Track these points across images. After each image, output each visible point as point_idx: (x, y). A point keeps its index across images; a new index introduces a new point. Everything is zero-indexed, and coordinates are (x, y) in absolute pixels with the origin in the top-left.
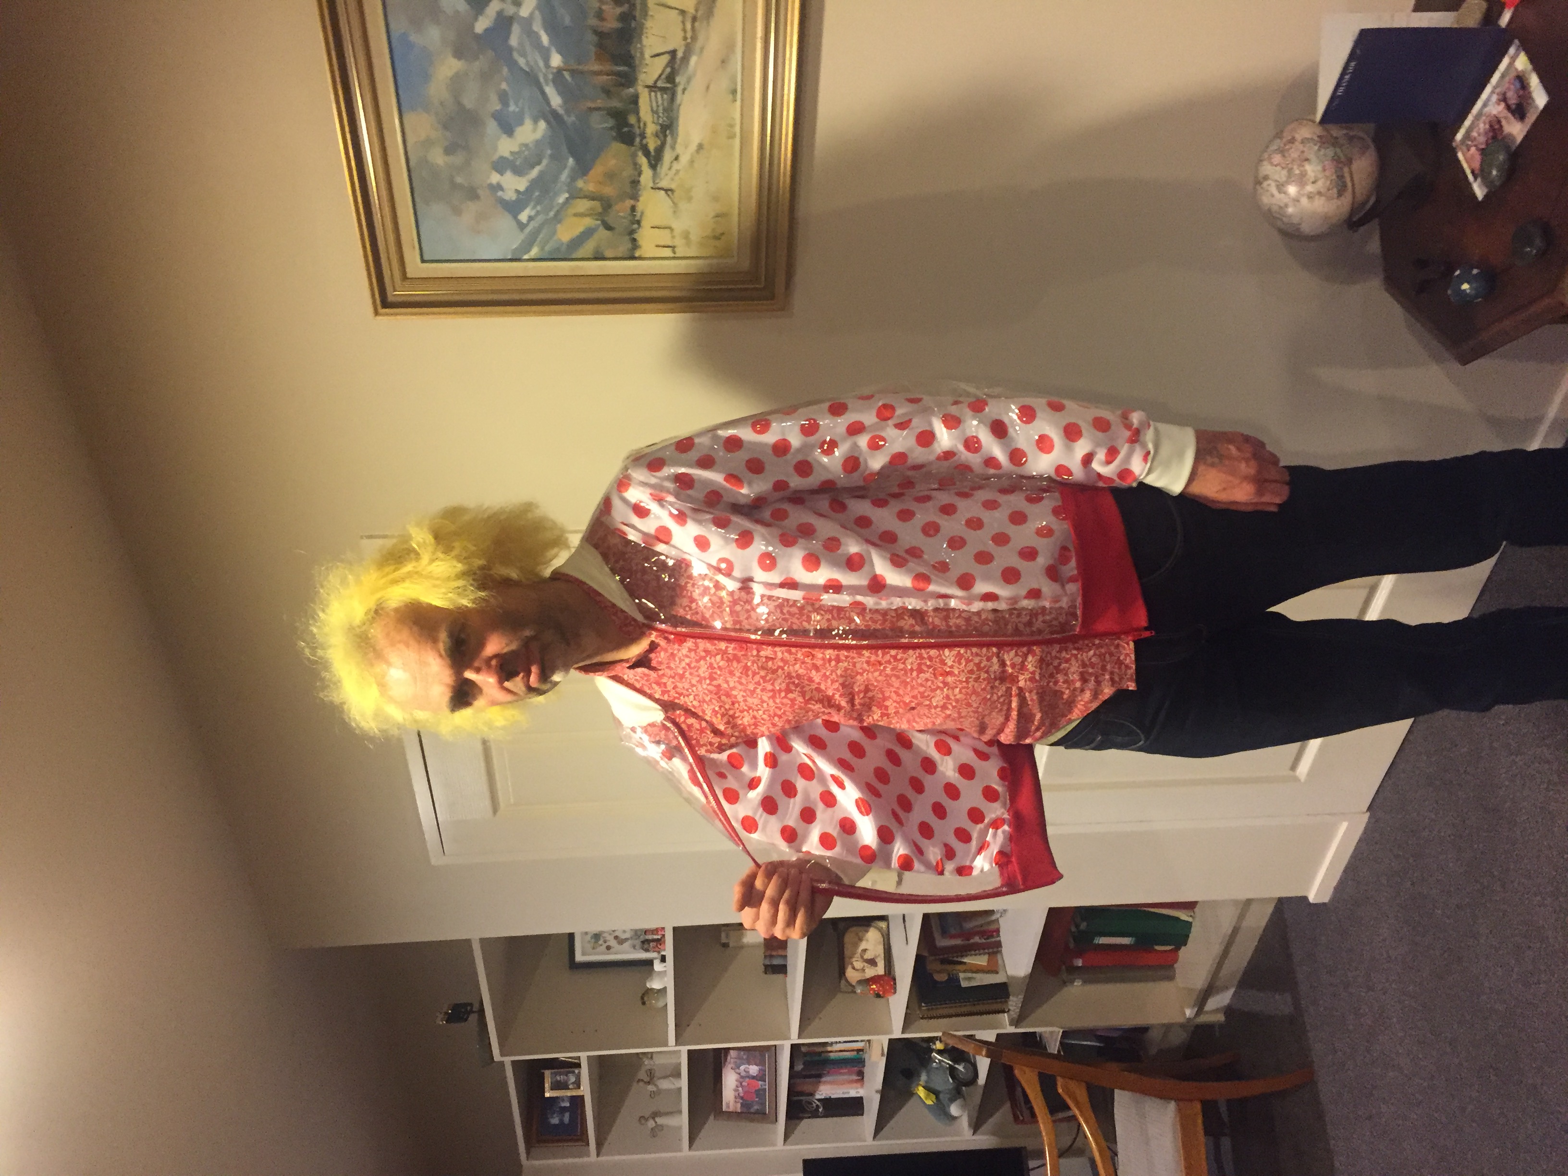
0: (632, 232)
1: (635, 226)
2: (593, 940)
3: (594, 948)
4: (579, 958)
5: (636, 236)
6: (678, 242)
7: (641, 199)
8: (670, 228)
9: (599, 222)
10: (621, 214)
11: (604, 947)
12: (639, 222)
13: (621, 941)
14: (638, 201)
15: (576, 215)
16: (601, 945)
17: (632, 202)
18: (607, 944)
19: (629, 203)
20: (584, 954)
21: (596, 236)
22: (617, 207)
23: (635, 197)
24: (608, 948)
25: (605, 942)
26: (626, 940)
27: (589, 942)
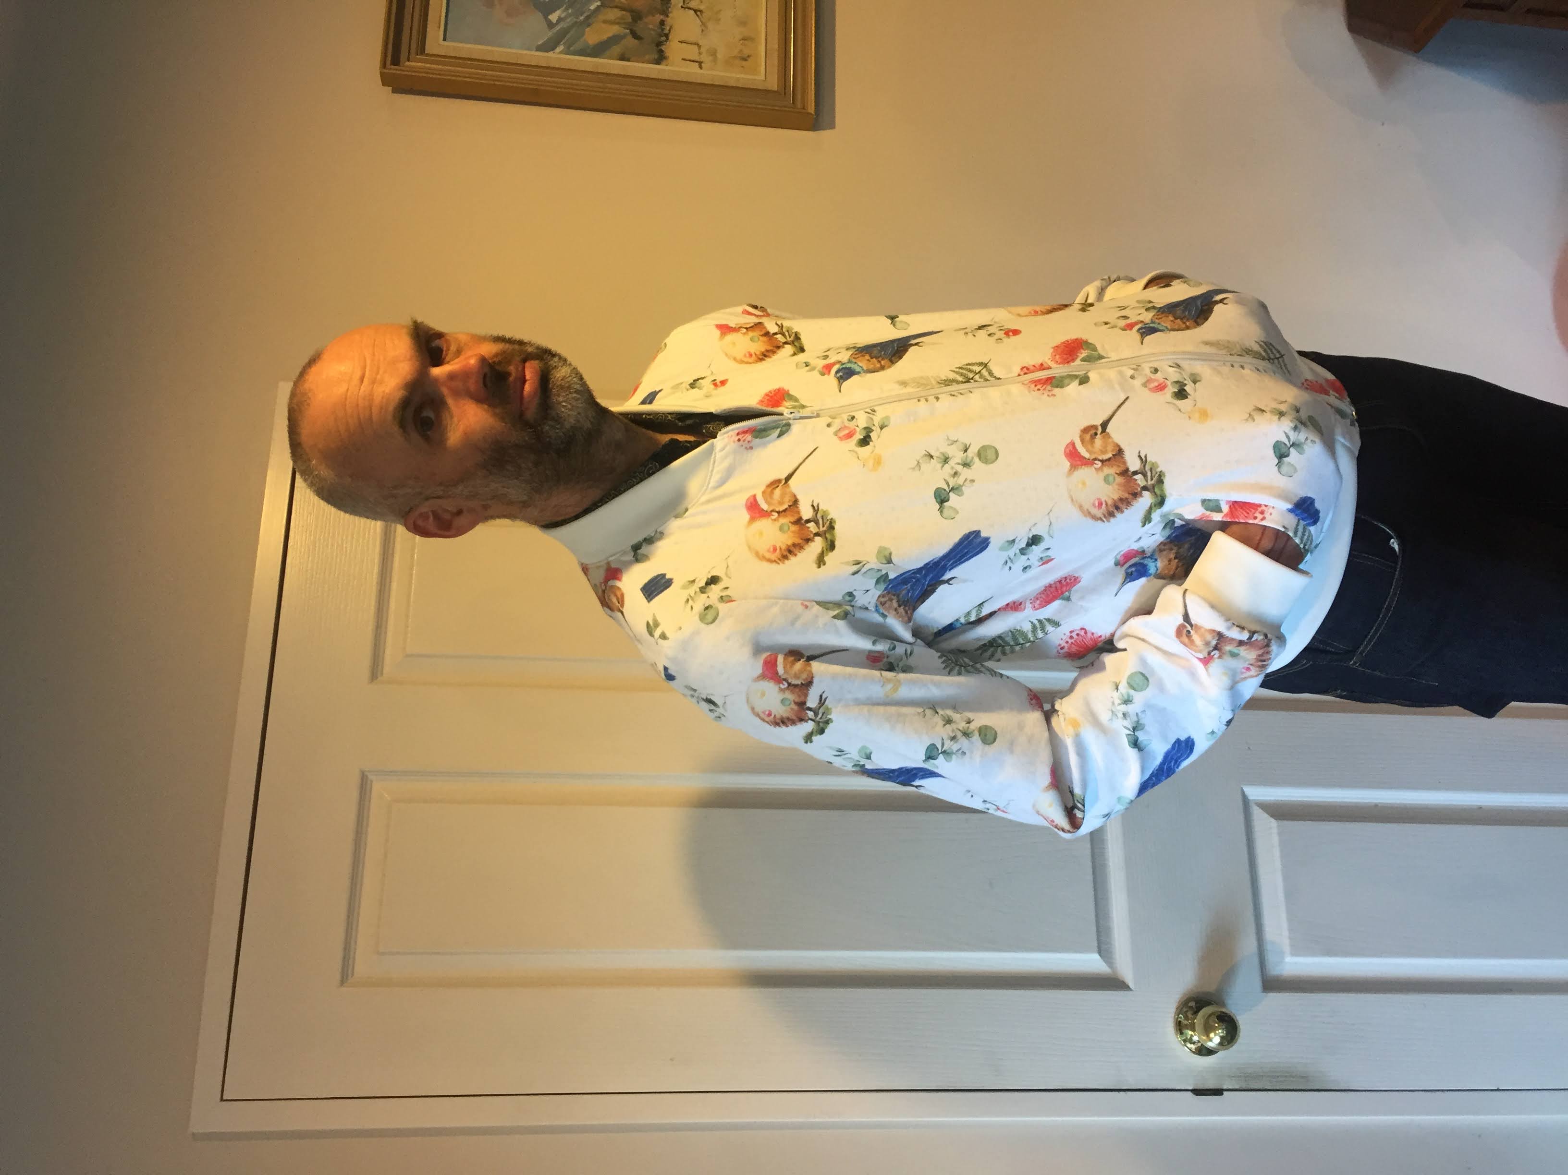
0: (659, 44)
1: (664, 38)
5: (663, 48)
6: (704, 58)
7: (670, 15)
8: (698, 44)
9: (628, 31)
10: (651, 26)
12: (667, 36)
14: (667, 16)
15: (605, 22)
17: (662, 17)
19: (659, 17)
21: (624, 42)
22: (646, 20)
23: (665, 13)
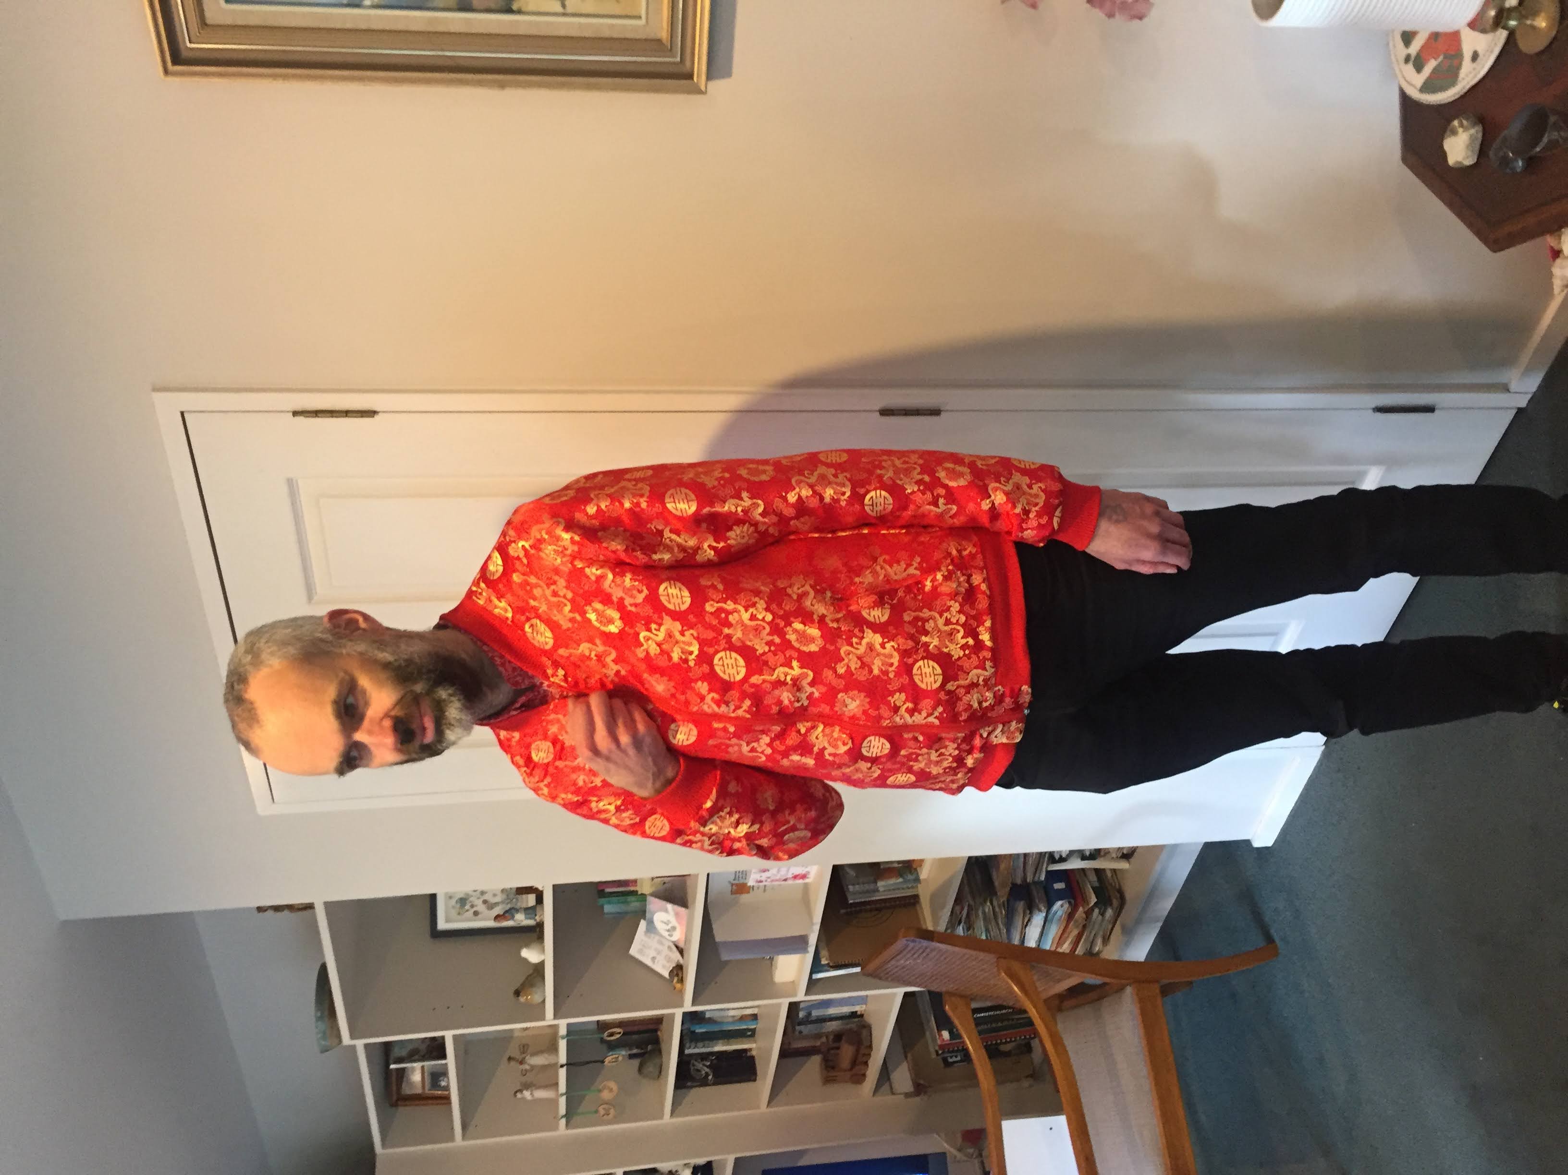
2: (458, 905)
3: (459, 914)
4: (442, 925)
11: (470, 913)
13: (490, 906)
16: (467, 911)
18: (475, 909)
20: (447, 921)
24: (476, 913)
25: (472, 906)
26: (496, 904)
27: (453, 907)
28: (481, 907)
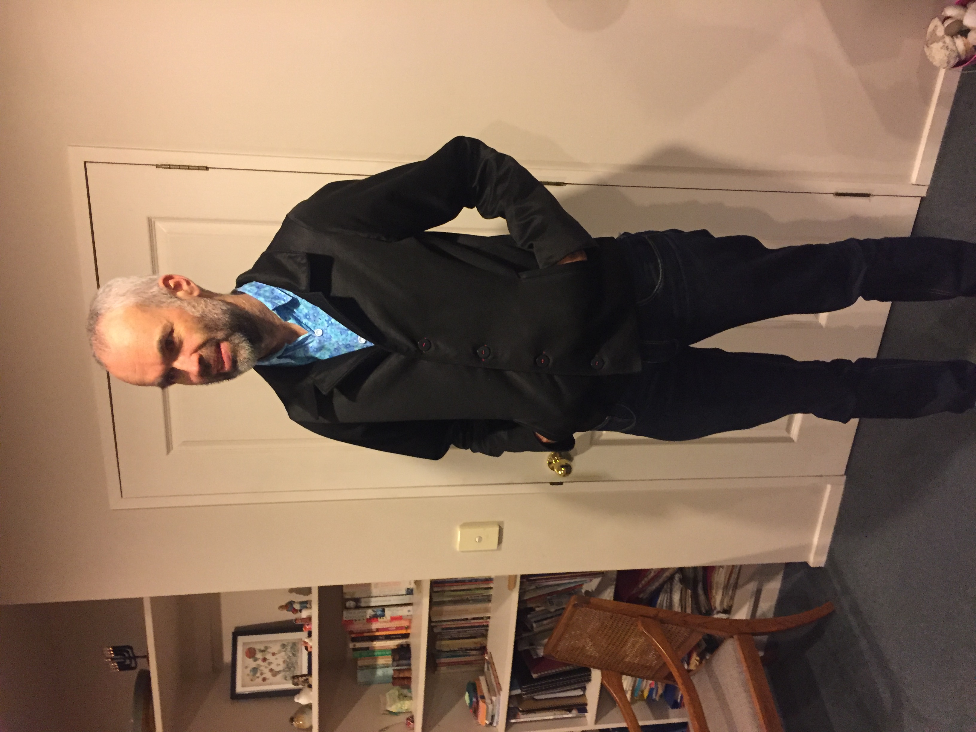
2: (252, 673)
3: (252, 680)
4: (240, 689)
11: (260, 680)
13: (274, 673)
16: (258, 677)
18: (264, 676)
20: (243, 686)
24: (264, 680)
25: (262, 674)
26: (279, 672)
27: (248, 675)
28: (268, 675)
